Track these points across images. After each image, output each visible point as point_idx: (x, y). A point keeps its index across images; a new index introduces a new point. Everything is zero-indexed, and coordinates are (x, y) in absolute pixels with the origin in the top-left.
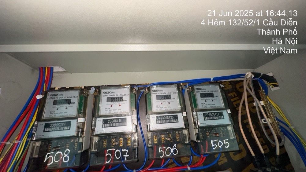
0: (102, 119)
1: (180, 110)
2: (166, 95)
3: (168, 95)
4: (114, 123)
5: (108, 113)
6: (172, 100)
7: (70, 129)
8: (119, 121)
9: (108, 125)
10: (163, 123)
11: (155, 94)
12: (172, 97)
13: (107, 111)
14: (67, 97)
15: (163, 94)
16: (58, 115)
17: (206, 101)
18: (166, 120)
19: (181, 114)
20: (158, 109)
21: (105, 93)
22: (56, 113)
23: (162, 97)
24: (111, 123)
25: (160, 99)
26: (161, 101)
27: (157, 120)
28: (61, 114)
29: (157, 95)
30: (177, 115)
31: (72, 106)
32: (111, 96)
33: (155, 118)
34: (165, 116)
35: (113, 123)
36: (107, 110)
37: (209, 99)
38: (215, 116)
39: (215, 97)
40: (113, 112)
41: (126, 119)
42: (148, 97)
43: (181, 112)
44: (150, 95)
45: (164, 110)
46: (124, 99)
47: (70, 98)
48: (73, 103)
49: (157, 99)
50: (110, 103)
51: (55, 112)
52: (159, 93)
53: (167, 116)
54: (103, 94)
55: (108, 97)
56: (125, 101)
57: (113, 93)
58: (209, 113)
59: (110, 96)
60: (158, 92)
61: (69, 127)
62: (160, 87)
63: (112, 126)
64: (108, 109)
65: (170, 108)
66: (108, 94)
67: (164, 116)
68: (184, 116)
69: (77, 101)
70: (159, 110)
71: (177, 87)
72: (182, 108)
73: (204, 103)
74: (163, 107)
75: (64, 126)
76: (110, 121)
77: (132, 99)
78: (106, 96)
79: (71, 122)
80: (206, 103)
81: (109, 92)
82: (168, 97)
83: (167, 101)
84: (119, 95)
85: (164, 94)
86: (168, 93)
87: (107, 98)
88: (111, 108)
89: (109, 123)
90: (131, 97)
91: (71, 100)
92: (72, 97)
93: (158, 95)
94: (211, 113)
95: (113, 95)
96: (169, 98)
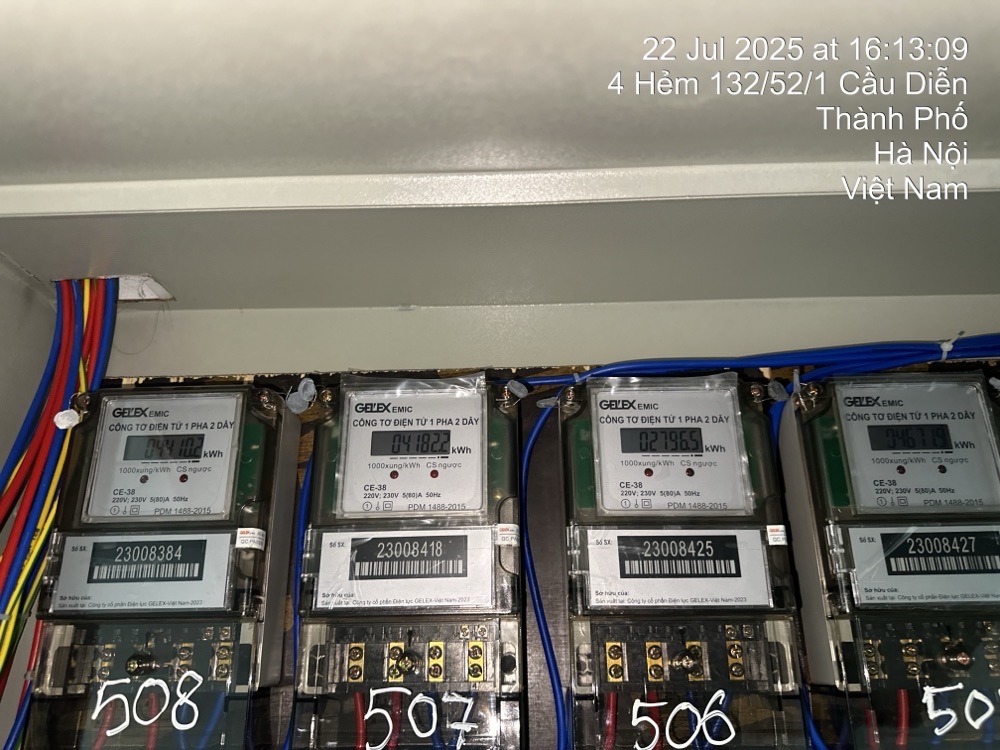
0: (347, 537)
1: (751, 513)
2: (673, 431)
3: (683, 431)
4: (406, 559)
5: (376, 507)
6: (707, 456)
7: (200, 578)
8: (429, 549)
9: (378, 567)
10: (654, 576)
11: (614, 420)
12: (707, 441)
13: (374, 501)
14: (183, 427)
15: (657, 425)
16: (147, 510)
17: (901, 470)
18: (670, 558)
19: (757, 533)
20: (632, 498)
21: (365, 409)
22: (139, 500)
23: (651, 437)
24: (393, 558)
25: (642, 450)
26: (646, 459)
27: (622, 558)
28: (159, 505)
29: (626, 425)
30: (733, 539)
31: (209, 469)
32: (392, 428)
33: (615, 547)
34: (669, 539)
35: (402, 558)
36: (372, 496)
37: (918, 460)
38: (954, 553)
39: (955, 450)
40: (400, 506)
41: (462, 541)
42: (578, 435)
43: (756, 520)
44: (588, 426)
45: (659, 504)
46: (454, 443)
47: (199, 431)
48: (213, 454)
49: (623, 452)
50: (386, 459)
51: (134, 491)
52: (634, 420)
53: (678, 539)
54: (355, 416)
55: (380, 428)
56: (461, 450)
57: (401, 410)
58: (914, 536)
59: (386, 423)
60: (631, 412)
61: (197, 565)
62: (641, 384)
63: (395, 572)
64: (376, 492)
65: (693, 500)
66: (377, 416)
67: (660, 539)
68: (772, 543)
69: (232, 447)
70: (634, 505)
71: (733, 389)
72: (760, 503)
73: (894, 483)
74: (658, 493)
75: (175, 561)
76: (386, 550)
77: (494, 444)
78: (368, 423)
79: (203, 543)
80: (903, 481)
81: (383, 407)
82: (685, 440)
83: (679, 460)
84: (428, 423)
85: (663, 425)
86: (687, 418)
87: (374, 433)
88: (393, 486)
89: (384, 560)
90: (492, 434)
91: (201, 437)
92: (206, 426)
93: (632, 425)
94: (932, 535)
95: (402, 422)
96: (692, 445)
